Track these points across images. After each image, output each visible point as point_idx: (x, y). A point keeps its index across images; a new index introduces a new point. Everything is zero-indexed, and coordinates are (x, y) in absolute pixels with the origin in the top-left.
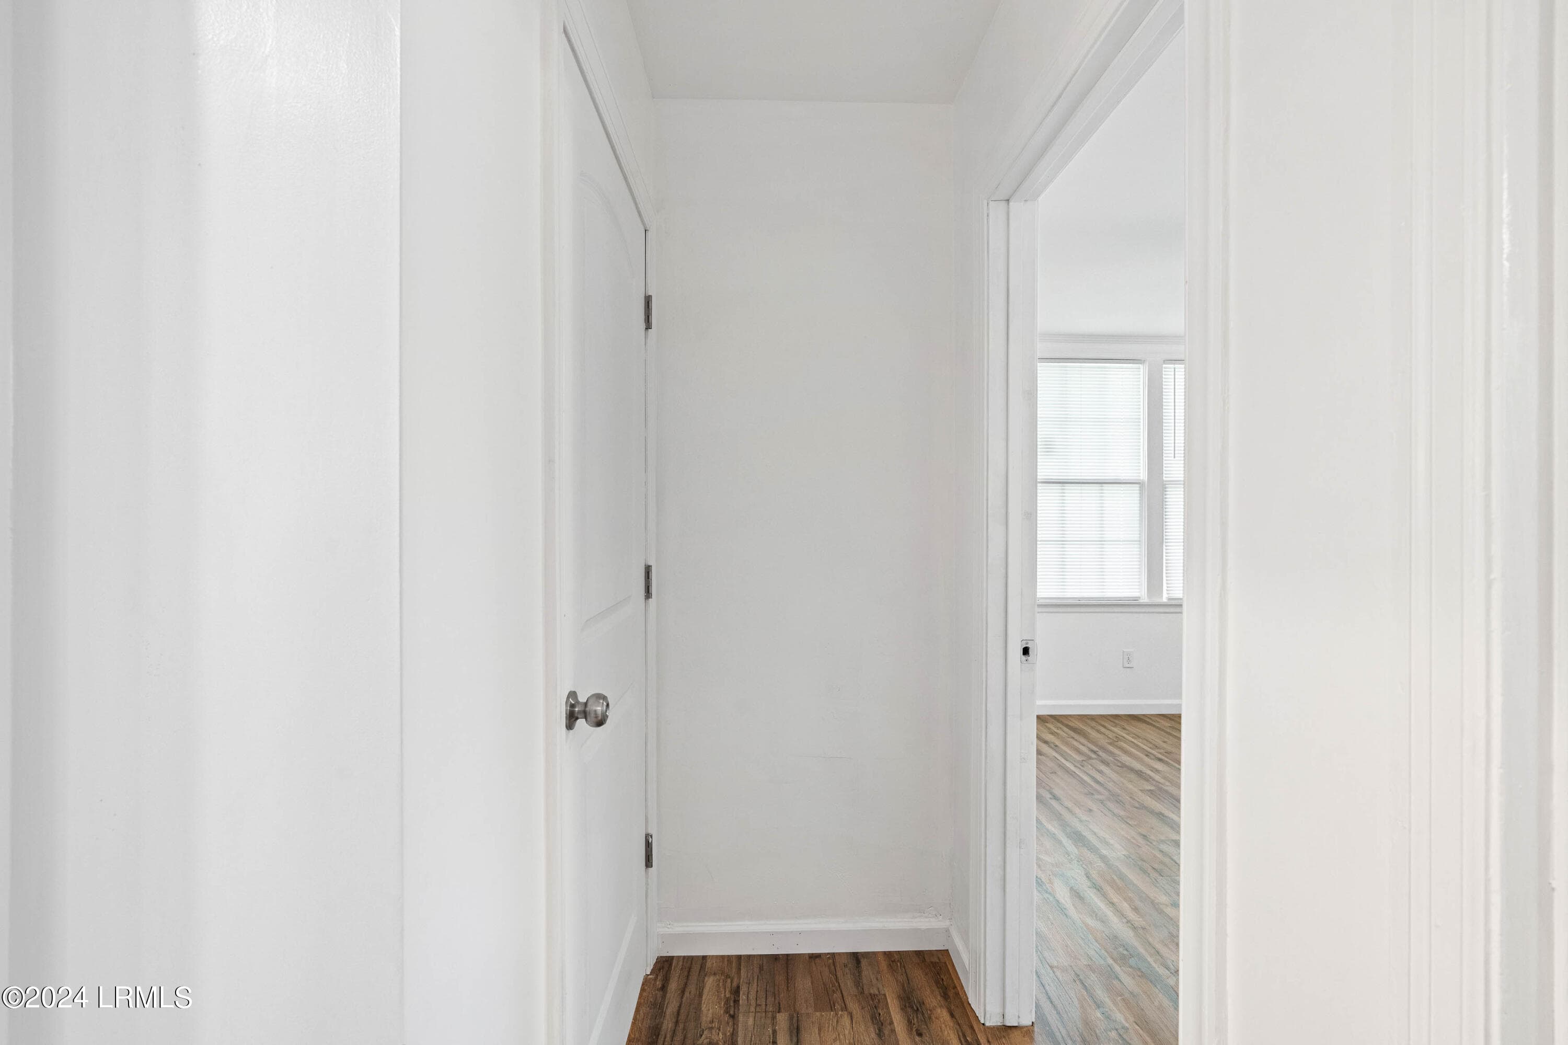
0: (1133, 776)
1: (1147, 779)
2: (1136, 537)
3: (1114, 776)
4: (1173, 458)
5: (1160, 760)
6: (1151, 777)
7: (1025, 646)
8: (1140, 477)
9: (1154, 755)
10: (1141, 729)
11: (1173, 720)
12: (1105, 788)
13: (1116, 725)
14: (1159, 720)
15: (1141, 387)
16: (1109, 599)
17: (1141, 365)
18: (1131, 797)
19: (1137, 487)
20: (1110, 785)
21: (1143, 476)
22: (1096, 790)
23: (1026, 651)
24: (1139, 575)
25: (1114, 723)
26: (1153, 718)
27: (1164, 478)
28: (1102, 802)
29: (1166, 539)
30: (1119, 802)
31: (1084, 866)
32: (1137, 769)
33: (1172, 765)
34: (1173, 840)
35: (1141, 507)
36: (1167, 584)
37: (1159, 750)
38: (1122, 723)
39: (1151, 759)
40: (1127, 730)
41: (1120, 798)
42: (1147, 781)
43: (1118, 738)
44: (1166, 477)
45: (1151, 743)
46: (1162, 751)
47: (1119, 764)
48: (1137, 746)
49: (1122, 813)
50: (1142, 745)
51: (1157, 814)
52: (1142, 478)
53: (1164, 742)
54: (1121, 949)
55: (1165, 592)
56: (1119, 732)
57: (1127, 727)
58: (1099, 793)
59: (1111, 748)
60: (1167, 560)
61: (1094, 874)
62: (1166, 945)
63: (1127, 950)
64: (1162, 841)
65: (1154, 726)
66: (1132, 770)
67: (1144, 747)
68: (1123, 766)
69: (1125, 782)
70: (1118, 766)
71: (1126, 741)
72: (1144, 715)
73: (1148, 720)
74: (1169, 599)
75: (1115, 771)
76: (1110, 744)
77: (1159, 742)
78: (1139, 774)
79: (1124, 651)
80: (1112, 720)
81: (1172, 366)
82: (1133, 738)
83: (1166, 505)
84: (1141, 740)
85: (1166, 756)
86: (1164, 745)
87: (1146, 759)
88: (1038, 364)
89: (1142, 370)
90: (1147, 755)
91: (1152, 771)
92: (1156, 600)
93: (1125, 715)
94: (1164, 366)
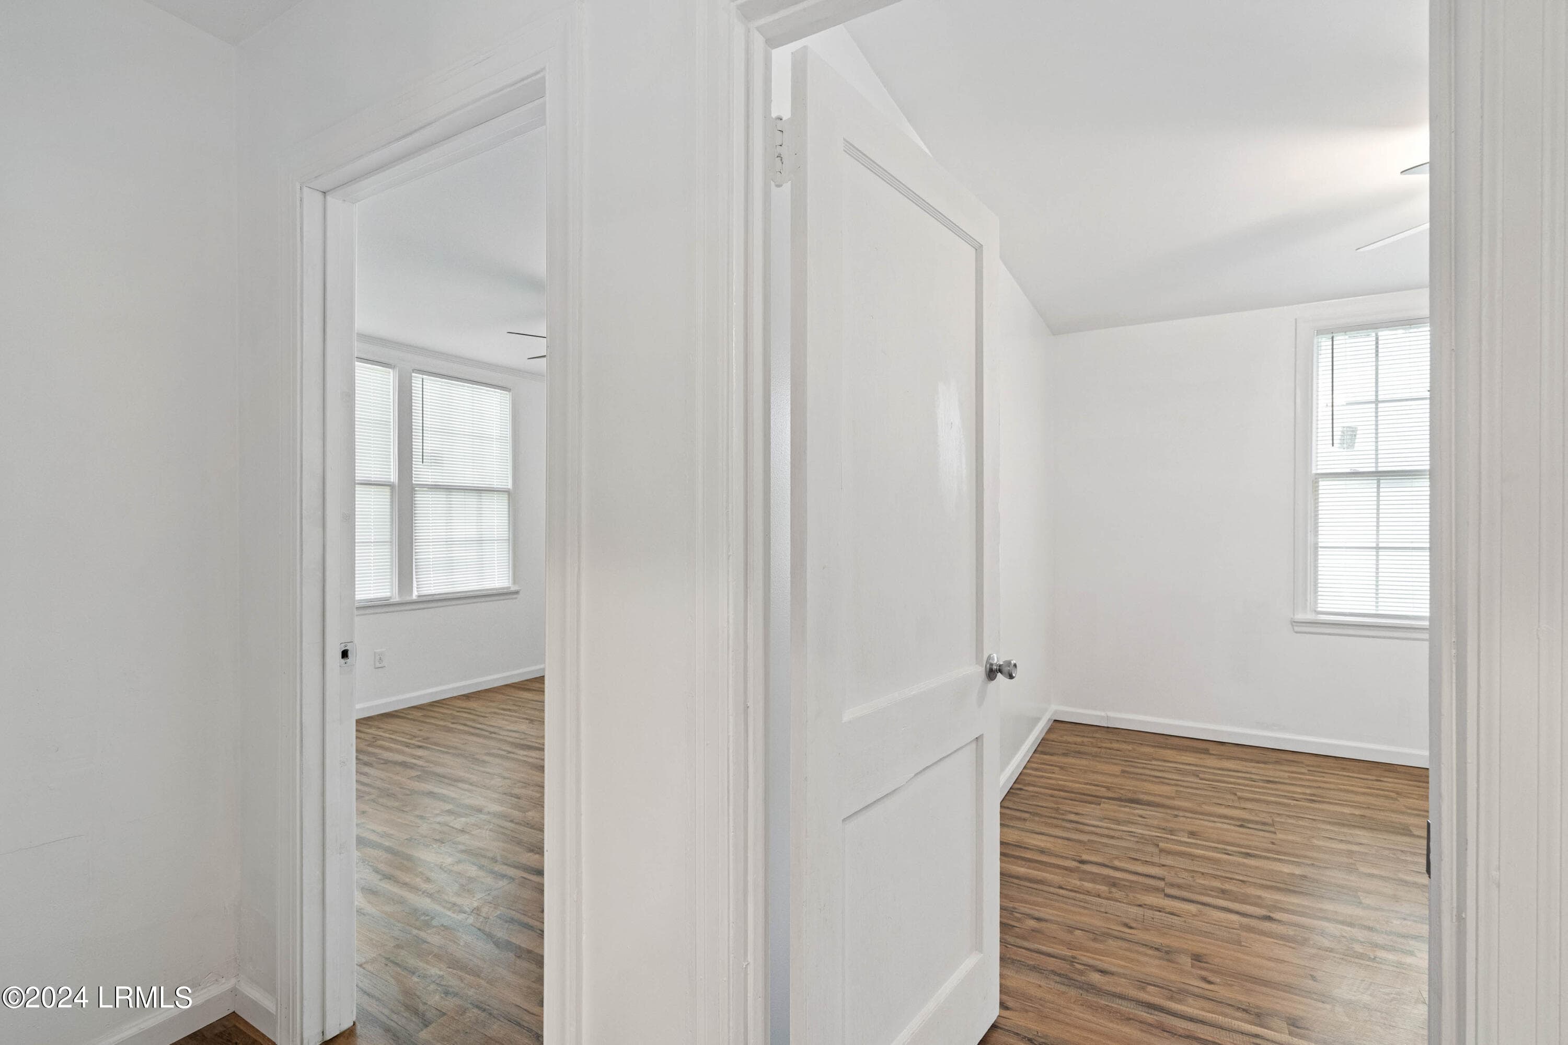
0: (398, 768)
1: (412, 767)
2: (387, 538)
3: (383, 775)
4: (421, 463)
5: (420, 747)
6: (415, 765)
7: (344, 649)
8: (390, 478)
9: (413, 744)
10: (396, 724)
11: (424, 709)
12: (374, 788)
13: (370, 727)
14: (410, 712)
15: (391, 391)
16: (371, 600)
17: (390, 370)
18: (401, 788)
19: (387, 489)
20: (378, 783)
21: (393, 477)
22: (364, 792)
23: (345, 654)
24: (391, 575)
25: (368, 725)
26: (405, 712)
27: (413, 482)
28: (373, 801)
29: (415, 540)
30: (391, 795)
31: (370, 864)
32: (400, 761)
33: (432, 749)
34: (446, 811)
35: (392, 508)
36: (417, 582)
37: (417, 739)
38: (376, 723)
39: (412, 748)
40: (382, 728)
41: (390, 791)
42: (412, 768)
43: (376, 738)
44: (415, 481)
45: (407, 734)
46: (420, 739)
47: (382, 762)
48: (396, 740)
49: (397, 804)
50: (400, 739)
51: (428, 794)
52: (392, 481)
53: (420, 730)
54: (423, 918)
55: (415, 589)
56: (376, 733)
57: (382, 726)
58: (369, 794)
59: (371, 749)
60: (416, 559)
61: (382, 867)
62: (459, 895)
63: (427, 916)
64: (437, 815)
65: (408, 719)
66: (396, 763)
67: (404, 740)
68: (386, 762)
69: (391, 775)
70: (382, 764)
71: (383, 739)
72: (396, 711)
73: (401, 715)
74: (419, 596)
75: (380, 769)
76: (369, 745)
77: (415, 731)
78: (404, 765)
79: (375, 652)
80: (365, 722)
81: (421, 376)
82: (390, 734)
83: (415, 507)
84: (398, 734)
85: (424, 743)
86: (422, 733)
87: (406, 749)
88: (356, 363)
89: (392, 374)
90: (407, 746)
91: (415, 759)
92: (407, 599)
93: (378, 715)
94: (413, 374)
